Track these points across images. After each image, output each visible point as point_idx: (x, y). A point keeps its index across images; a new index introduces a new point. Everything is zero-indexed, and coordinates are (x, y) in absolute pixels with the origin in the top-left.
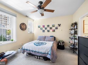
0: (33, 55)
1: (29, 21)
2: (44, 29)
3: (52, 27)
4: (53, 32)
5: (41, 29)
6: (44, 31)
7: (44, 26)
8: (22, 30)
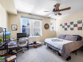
0: (51, 49)
1: (51, 21)
2: (66, 27)
3: (77, 23)
4: (78, 30)
5: (63, 27)
6: (66, 29)
7: (66, 24)
8: (46, 29)
